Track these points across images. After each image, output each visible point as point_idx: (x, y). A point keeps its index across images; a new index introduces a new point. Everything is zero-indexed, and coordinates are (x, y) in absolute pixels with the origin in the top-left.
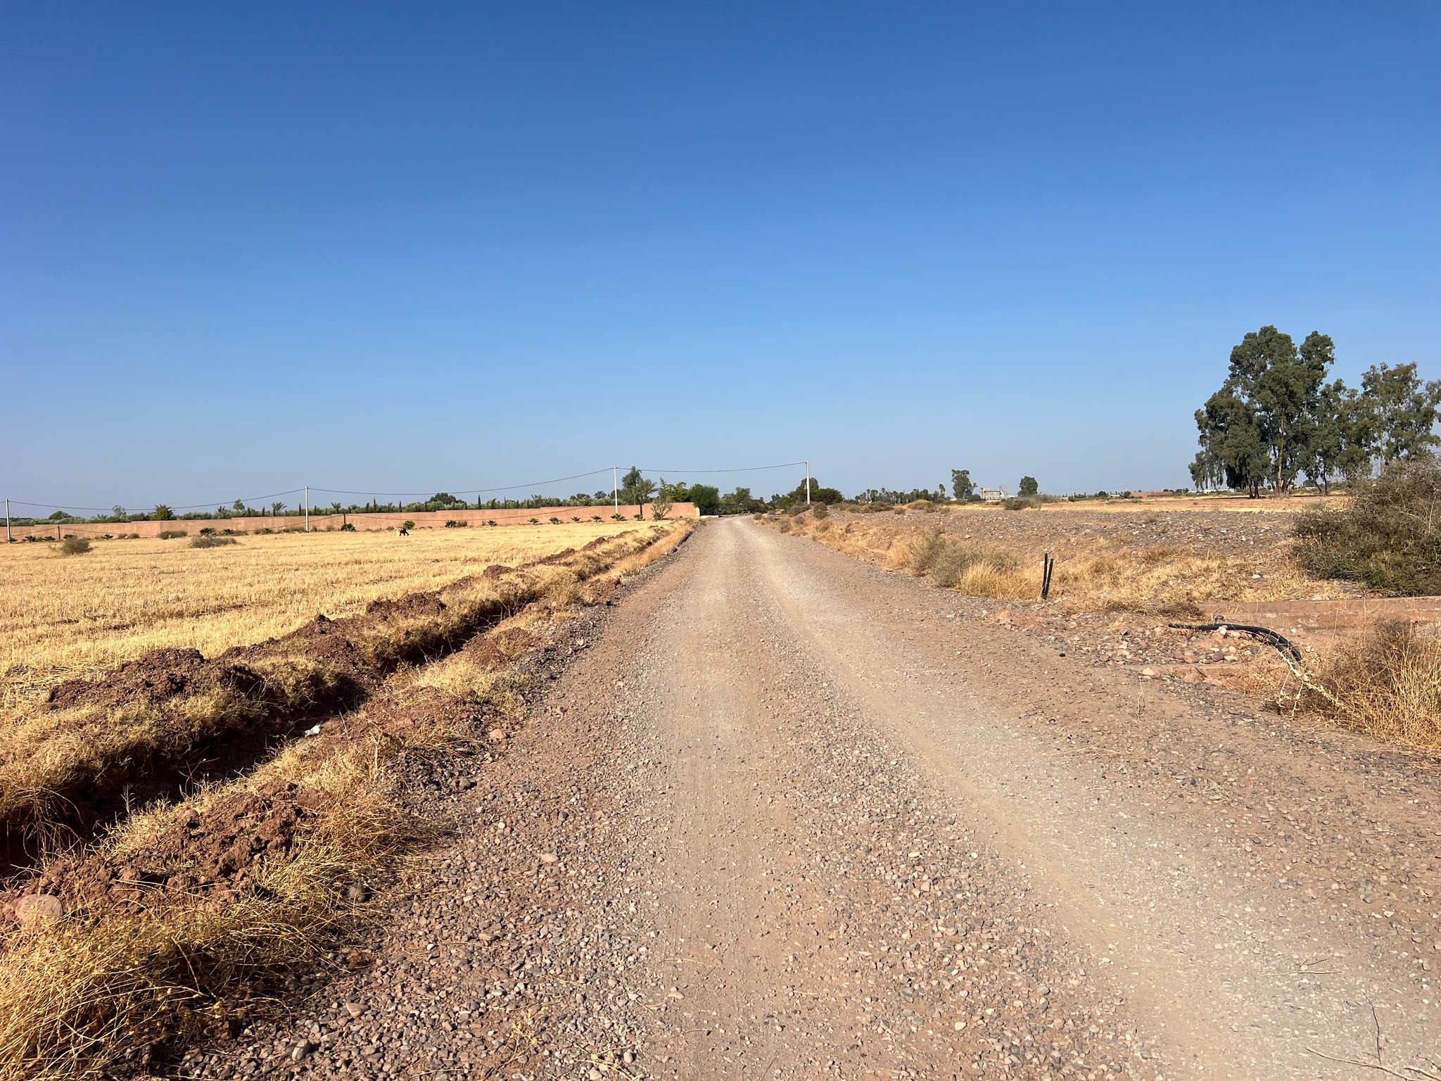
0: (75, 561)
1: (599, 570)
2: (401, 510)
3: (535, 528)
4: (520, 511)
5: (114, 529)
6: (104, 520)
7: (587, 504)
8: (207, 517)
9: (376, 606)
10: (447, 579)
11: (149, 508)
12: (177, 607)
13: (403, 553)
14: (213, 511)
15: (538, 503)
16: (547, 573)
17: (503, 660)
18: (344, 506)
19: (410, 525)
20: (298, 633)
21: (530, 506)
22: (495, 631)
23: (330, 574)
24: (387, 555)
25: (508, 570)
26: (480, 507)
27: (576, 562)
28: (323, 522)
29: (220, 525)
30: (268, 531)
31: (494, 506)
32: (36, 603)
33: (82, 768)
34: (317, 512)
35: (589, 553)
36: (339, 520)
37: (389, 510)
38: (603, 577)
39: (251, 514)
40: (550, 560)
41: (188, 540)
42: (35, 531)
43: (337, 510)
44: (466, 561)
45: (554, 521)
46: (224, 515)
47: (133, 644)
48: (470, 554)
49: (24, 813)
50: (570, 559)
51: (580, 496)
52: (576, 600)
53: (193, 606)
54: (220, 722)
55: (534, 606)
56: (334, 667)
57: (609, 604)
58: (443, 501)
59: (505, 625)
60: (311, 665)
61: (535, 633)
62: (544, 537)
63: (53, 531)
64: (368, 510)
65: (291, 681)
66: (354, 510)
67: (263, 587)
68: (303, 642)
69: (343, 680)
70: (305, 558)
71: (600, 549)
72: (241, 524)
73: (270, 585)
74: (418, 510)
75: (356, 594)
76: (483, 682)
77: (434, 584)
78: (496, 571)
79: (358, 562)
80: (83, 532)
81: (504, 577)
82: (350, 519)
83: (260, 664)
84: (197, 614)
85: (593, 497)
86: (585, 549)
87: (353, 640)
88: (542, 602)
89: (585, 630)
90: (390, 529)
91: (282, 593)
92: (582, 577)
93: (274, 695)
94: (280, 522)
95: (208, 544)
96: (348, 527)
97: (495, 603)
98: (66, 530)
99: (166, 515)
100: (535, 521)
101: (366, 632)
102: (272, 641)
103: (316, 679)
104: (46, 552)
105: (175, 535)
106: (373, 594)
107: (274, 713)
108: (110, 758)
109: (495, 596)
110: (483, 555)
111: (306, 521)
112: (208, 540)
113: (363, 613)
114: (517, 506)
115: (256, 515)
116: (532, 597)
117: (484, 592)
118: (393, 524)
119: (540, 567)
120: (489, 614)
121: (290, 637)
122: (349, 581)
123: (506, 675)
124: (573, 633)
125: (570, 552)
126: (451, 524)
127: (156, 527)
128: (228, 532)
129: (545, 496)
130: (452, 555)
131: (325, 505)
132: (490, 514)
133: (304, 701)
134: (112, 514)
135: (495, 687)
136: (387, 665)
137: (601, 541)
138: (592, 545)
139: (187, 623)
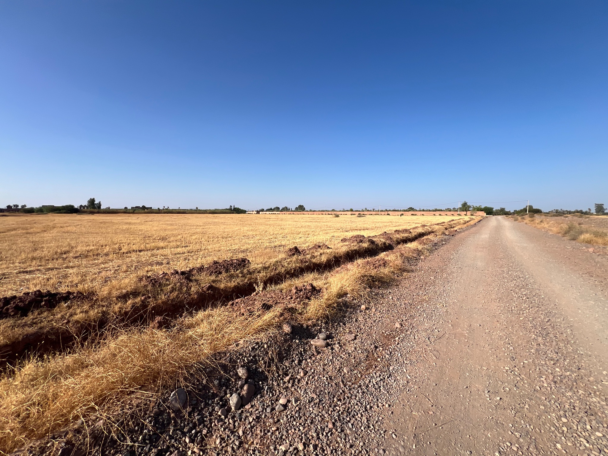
0: (337, 218)
1: (452, 228)
2: (401, 211)
3: (435, 216)
4: (431, 212)
5: (343, 213)
6: (340, 211)
7: (450, 211)
8: (360, 211)
9: (396, 231)
10: (412, 227)
11: (349, 209)
12: (356, 228)
13: (401, 221)
14: (361, 210)
15: (436, 210)
16: (437, 227)
17: (425, 244)
18: (388, 210)
19: (402, 215)
20: (381, 235)
21: (434, 211)
22: (423, 238)
23: (385, 224)
24: (398, 221)
25: (427, 226)
26: (420, 211)
27: (445, 225)
28: (383, 213)
29: (362, 213)
30: (371, 215)
31: (423, 210)
32: (332, 226)
33: (348, 252)
34: (382, 211)
35: (449, 223)
36: (386, 213)
37: (398, 211)
38: (452, 229)
39: (368, 211)
40: (438, 224)
41: (356, 216)
42: (329, 213)
43: (386, 211)
44: (416, 223)
45: (440, 215)
46: (363, 211)
47: (350, 234)
48: (417, 222)
49: (341, 257)
50: (443, 224)
51: (448, 209)
52: (444, 233)
53: (359, 228)
54: (368, 248)
55: (433, 234)
56: (388, 242)
57: (453, 235)
58: (411, 209)
59: (425, 237)
60: (384, 241)
61: (432, 239)
62: (437, 219)
63: (332, 213)
64: (393, 211)
65: (380, 243)
66: (390, 210)
67: (372, 226)
68: (382, 236)
69: (390, 244)
70: (380, 221)
71: (452, 223)
72: (366, 213)
73: (373, 226)
74: (405, 211)
75: (391, 228)
76: (420, 247)
77: (408, 228)
78: (424, 226)
79: (391, 222)
80: (338, 213)
81: (426, 227)
82: (389, 213)
83: (374, 239)
84: (360, 230)
85: (452, 209)
86: (448, 222)
87: (392, 237)
88: (435, 233)
89: (445, 240)
90: (398, 215)
91: (376, 227)
92: (446, 229)
93: (377, 245)
94: (374, 213)
95: (360, 217)
96: (388, 214)
97: (423, 233)
98: (335, 213)
99: (352, 210)
100: (435, 215)
101: (394, 236)
102: (376, 236)
103: (385, 243)
104: (332, 217)
105: (353, 215)
106: (395, 229)
107: (377, 248)
108: (352, 251)
109: (423, 231)
110: (420, 222)
111: (380, 213)
112: (360, 216)
113: (393, 232)
114: (430, 211)
115: (369, 211)
116: (433, 232)
117: (420, 230)
118: (398, 214)
119: (435, 226)
120: (421, 235)
121: (379, 235)
122: (389, 226)
123: (425, 247)
124: (442, 241)
125: (444, 223)
126: (412, 215)
127: (350, 213)
128: (364, 214)
129: (438, 209)
130: (413, 222)
131: (384, 209)
132: (423, 213)
133: (382, 247)
134: (342, 210)
135: (422, 248)
136: (398, 243)
137: (453, 220)
138: (450, 221)
139: (359, 231)
